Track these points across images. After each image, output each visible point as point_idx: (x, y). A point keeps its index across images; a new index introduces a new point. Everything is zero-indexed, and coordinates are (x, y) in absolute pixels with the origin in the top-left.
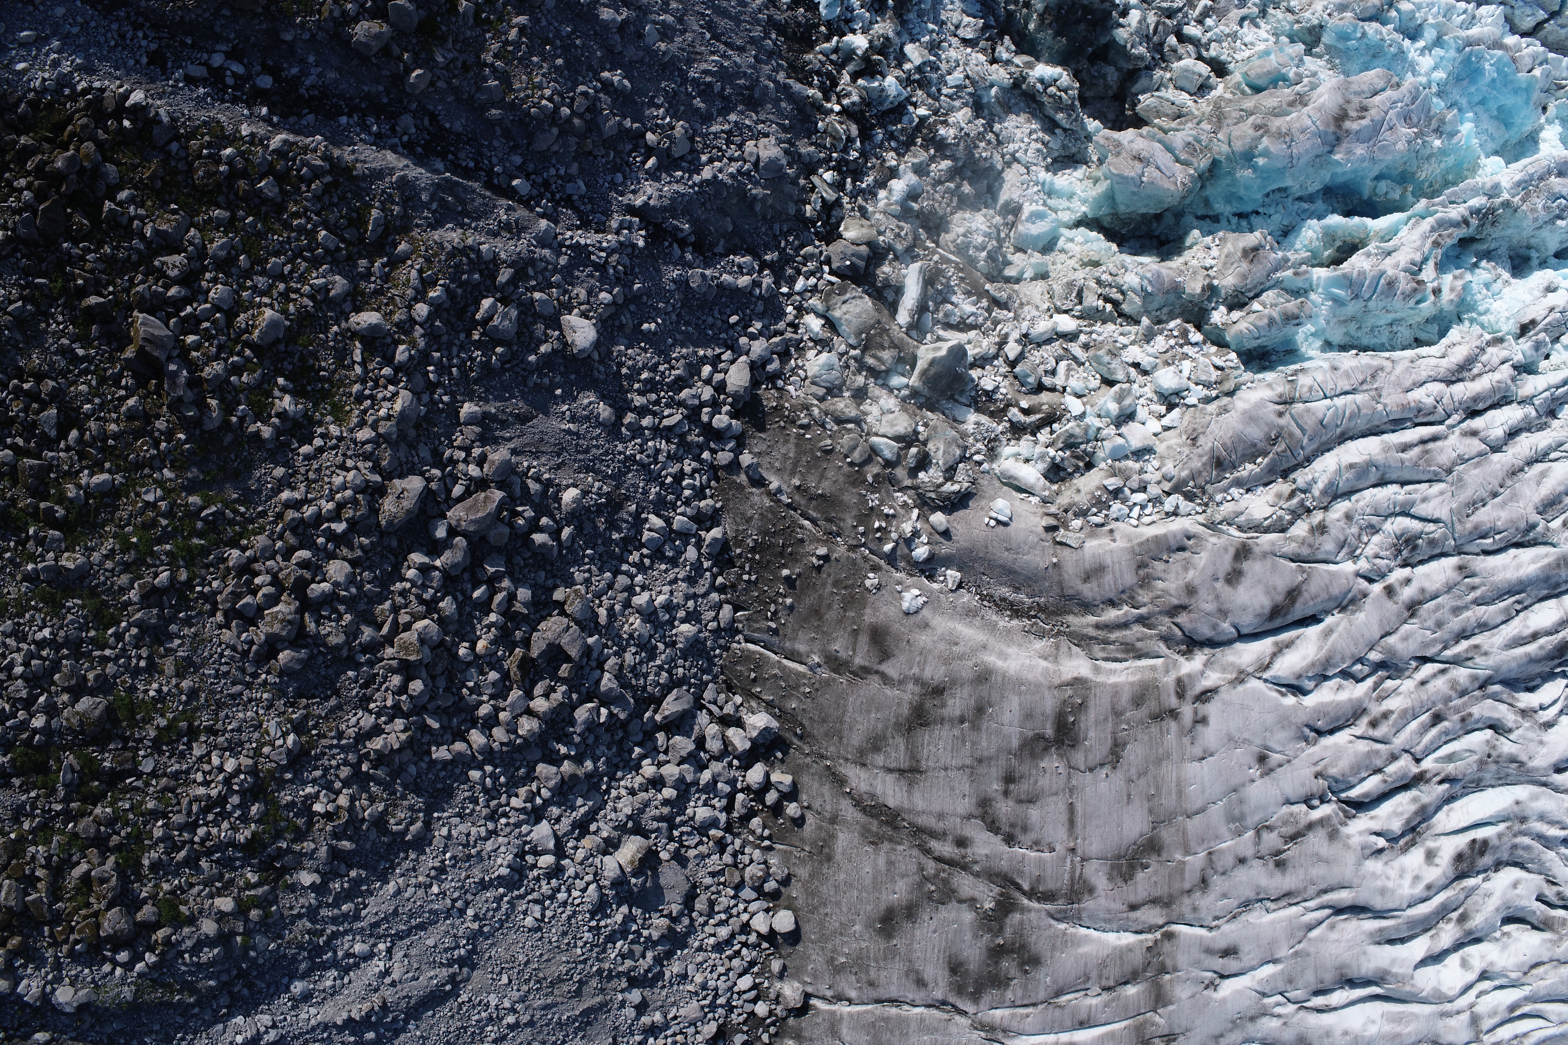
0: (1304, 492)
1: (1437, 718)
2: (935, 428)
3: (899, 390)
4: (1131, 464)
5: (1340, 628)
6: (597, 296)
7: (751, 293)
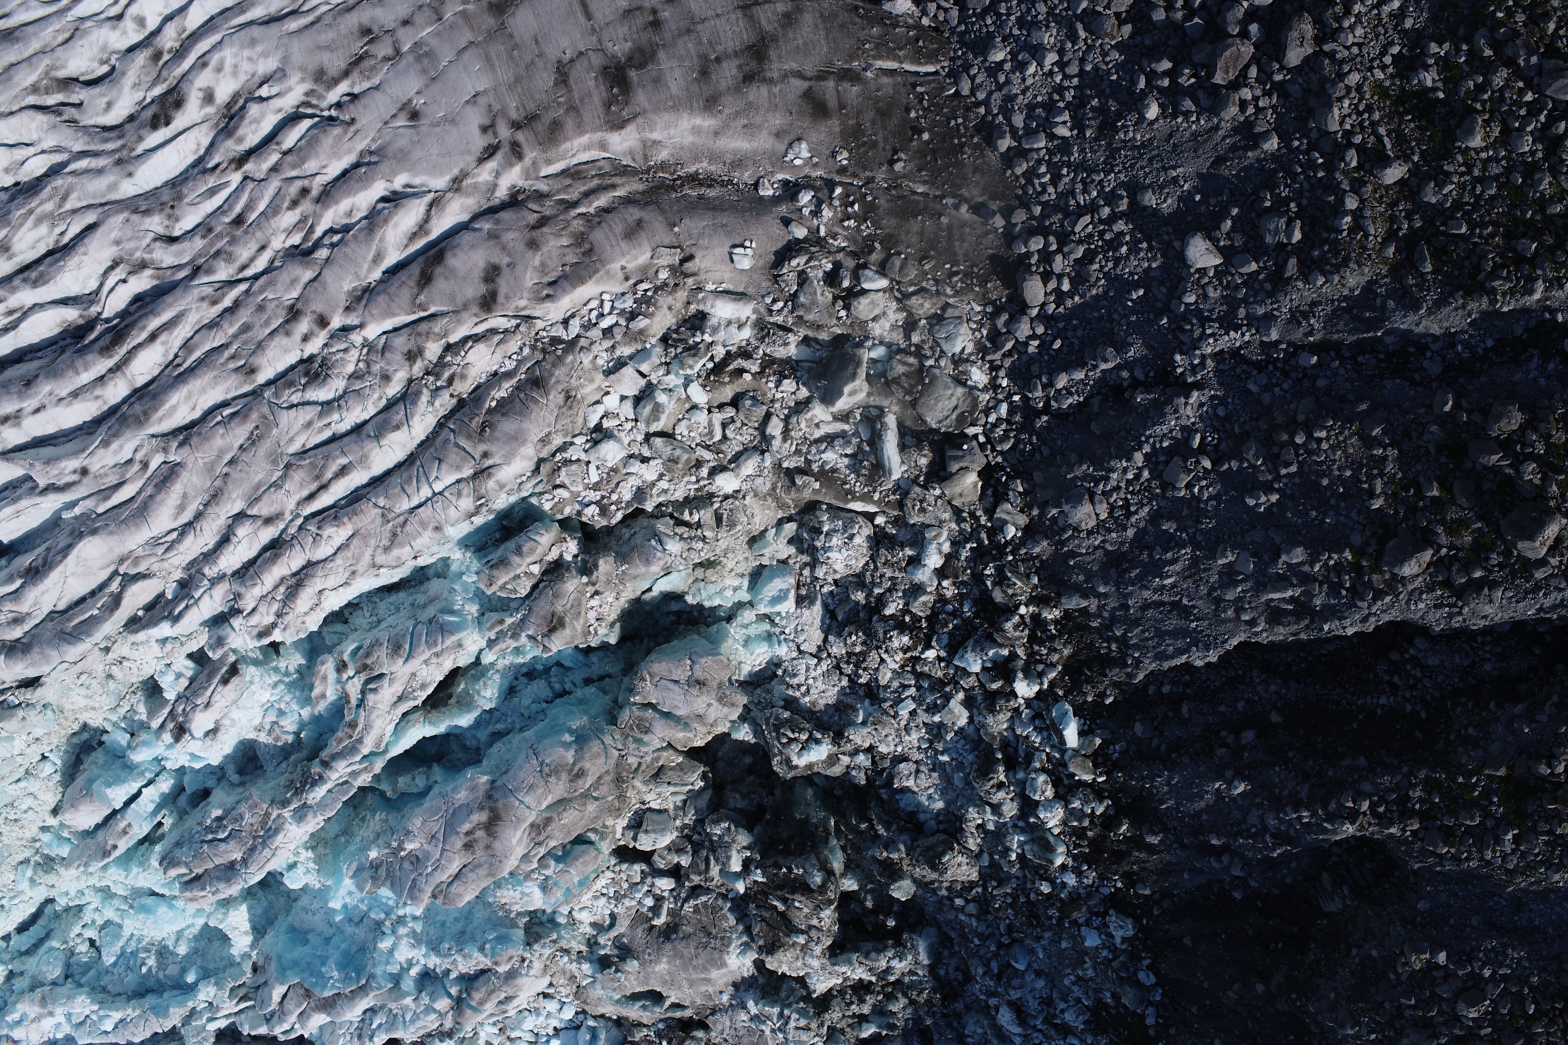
0: (438, 389)
1: (239, 221)
2: (830, 316)
3: (874, 345)
4: (625, 351)
5: (366, 266)
6: (1198, 296)
7: (1051, 375)
